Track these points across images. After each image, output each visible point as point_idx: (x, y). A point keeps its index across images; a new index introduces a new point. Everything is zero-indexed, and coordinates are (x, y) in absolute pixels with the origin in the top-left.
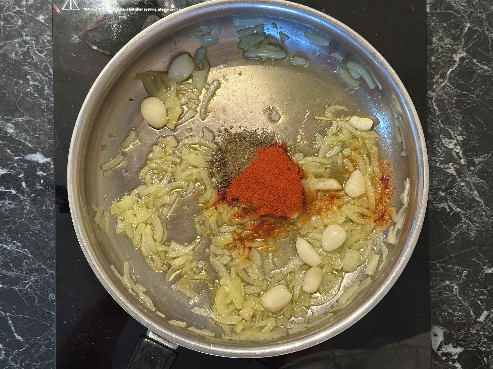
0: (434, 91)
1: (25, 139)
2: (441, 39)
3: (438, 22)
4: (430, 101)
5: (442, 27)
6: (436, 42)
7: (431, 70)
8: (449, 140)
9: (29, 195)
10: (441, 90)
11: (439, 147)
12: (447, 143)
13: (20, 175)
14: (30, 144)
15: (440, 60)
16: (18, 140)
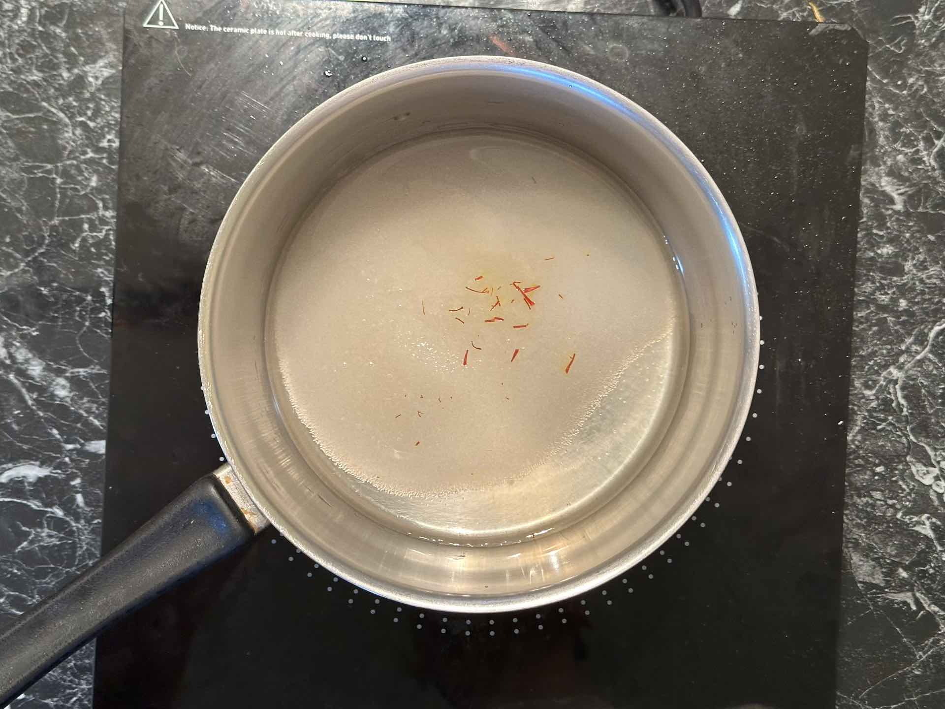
0: (900, 368)
1: (88, 411)
2: (922, 266)
3: (918, 231)
4: (891, 386)
5: (925, 243)
6: (911, 270)
7: (898, 327)
8: (925, 469)
9: (88, 522)
10: (914, 367)
11: (903, 480)
12: (921, 473)
13: (73, 480)
14: (99, 421)
15: (916, 307)
16: (75, 413)
